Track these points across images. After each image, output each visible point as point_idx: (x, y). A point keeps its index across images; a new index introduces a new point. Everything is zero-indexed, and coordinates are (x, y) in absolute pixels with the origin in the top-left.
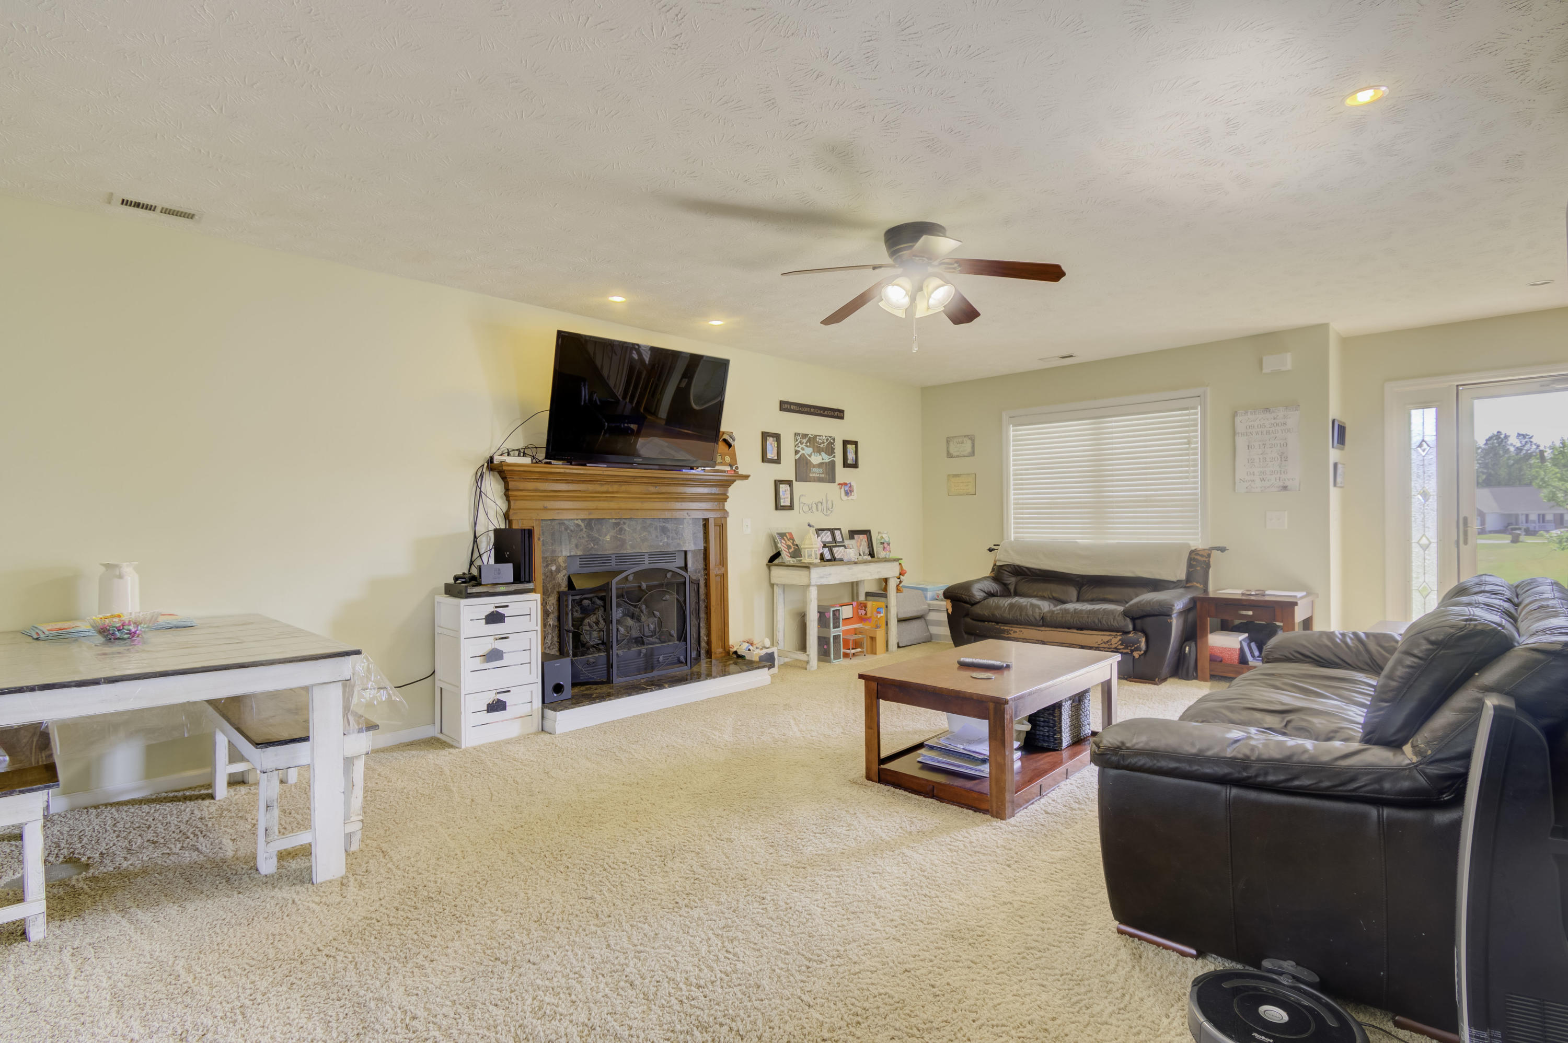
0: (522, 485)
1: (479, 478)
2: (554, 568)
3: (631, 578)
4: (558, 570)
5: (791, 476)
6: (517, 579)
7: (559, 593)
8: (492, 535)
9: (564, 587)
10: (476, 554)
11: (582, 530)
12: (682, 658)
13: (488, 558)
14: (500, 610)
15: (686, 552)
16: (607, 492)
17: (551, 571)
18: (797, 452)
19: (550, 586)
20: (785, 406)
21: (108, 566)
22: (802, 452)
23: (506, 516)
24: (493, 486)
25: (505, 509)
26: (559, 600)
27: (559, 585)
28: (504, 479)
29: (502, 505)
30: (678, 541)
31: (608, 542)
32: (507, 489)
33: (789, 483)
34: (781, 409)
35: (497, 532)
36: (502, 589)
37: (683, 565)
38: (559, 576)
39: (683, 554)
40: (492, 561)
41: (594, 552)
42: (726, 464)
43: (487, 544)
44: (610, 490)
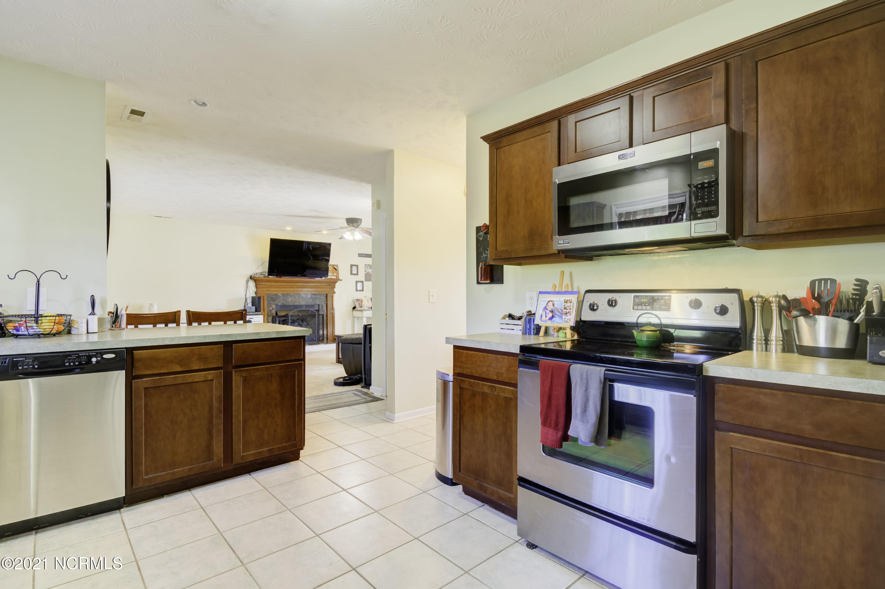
0: (261, 283)
1: (247, 282)
2: (271, 309)
3: (296, 312)
4: (273, 309)
5: (363, 279)
6: (256, 311)
7: (273, 316)
8: (251, 298)
9: (274, 314)
10: (246, 304)
11: (281, 297)
12: (314, 339)
13: (250, 305)
14: (251, 320)
15: (319, 305)
16: (290, 285)
17: (270, 310)
18: (365, 271)
19: (270, 314)
20: (360, 255)
21: (150, 304)
22: (368, 271)
23: (256, 293)
24: (252, 284)
25: (255, 291)
26: (273, 318)
27: (273, 314)
28: (255, 282)
29: (254, 289)
30: (316, 301)
31: (290, 301)
32: (256, 285)
33: (362, 282)
34: (359, 256)
35: (253, 298)
36: (251, 313)
37: (318, 309)
38: (273, 311)
39: (318, 305)
40: (251, 306)
41: (285, 304)
42: (334, 276)
43: (249, 301)
44: (291, 285)
